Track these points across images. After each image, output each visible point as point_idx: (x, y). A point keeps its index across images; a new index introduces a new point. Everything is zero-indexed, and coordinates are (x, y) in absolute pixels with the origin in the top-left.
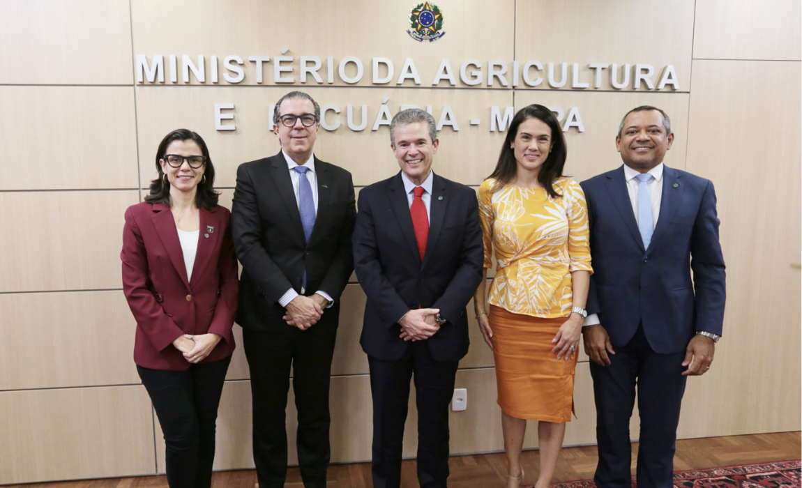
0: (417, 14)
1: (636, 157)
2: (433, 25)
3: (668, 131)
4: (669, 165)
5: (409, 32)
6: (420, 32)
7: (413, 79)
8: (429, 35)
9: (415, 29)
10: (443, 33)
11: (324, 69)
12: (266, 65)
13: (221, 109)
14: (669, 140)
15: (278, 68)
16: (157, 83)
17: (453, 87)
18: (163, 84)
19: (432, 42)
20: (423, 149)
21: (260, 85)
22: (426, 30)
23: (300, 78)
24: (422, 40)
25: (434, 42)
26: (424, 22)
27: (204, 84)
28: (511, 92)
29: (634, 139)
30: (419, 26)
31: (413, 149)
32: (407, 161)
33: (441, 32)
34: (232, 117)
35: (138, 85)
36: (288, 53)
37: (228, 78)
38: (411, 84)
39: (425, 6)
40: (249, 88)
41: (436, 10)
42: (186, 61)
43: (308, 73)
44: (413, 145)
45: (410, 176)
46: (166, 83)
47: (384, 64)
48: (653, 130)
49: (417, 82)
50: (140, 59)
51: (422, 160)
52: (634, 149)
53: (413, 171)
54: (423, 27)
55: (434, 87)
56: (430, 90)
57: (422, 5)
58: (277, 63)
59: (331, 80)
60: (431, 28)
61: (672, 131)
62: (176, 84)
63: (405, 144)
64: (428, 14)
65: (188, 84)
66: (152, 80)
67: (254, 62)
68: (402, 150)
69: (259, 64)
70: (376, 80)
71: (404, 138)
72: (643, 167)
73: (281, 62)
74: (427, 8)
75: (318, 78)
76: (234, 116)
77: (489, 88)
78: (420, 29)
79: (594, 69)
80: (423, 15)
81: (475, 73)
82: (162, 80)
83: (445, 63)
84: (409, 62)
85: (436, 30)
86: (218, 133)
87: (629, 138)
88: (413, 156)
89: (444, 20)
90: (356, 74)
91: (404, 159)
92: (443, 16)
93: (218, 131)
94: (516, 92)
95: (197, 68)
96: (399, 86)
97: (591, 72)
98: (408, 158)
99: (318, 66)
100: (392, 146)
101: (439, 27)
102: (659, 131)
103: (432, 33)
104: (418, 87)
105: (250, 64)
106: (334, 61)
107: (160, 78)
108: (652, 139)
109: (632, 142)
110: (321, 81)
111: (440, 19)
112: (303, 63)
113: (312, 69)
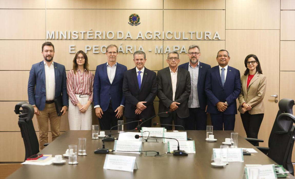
0: (131, 17)
1: (222, 63)
2: (137, 21)
3: (229, 57)
4: (229, 66)
5: (129, 23)
6: (133, 23)
7: (130, 37)
8: (135, 24)
9: (131, 22)
10: (140, 23)
11: (102, 34)
12: (85, 34)
13: (71, 47)
14: (229, 59)
15: (88, 35)
16: (52, 39)
17: (143, 40)
18: (54, 39)
19: (136, 26)
20: (142, 61)
21: (83, 40)
22: (134, 22)
23: (95, 37)
24: (133, 25)
25: (137, 26)
26: (133, 20)
27: (66, 39)
28: (162, 41)
29: (221, 58)
30: (132, 21)
31: (140, 61)
32: (138, 64)
33: (139, 23)
34: (74, 49)
35: (47, 40)
36: (91, 30)
37: (73, 38)
38: (129, 39)
39: (134, 15)
40: (79, 41)
41: (138, 16)
42: (61, 33)
43: (97, 36)
44: (140, 60)
45: (138, 68)
46: (55, 39)
47: (121, 33)
48: (225, 56)
49: (131, 38)
50: (48, 32)
51: (142, 64)
52: (221, 61)
53: (139, 67)
54: (133, 21)
55: (137, 40)
56: (135, 41)
57: (133, 15)
58: (88, 33)
59: (104, 38)
60: (136, 22)
61: (230, 56)
62: (58, 39)
63: (138, 60)
64: (135, 17)
65: (61, 39)
66: (51, 38)
67: (81, 33)
68: (137, 61)
69: (83, 34)
70: (118, 38)
71: (137, 58)
72: (223, 65)
73: (89, 33)
74: (135, 16)
75: (100, 38)
76: (75, 49)
77: (155, 40)
78: (132, 22)
79: (190, 33)
80: (133, 18)
81: (150, 35)
82: (54, 38)
83: (140, 32)
84: (129, 32)
85: (137, 22)
86: (70, 54)
87: (220, 58)
88: (140, 63)
89: (140, 19)
90: (112, 36)
91: (137, 63)
92: (140, 17)
93: (70, 53)
94: (164, 41)
95: (64, 35)
96: (125, 40)
97: (190, 34)
98: (138, 63)
99: (100, 34)
100: (134, 60)
101: (139, 21)
102: (226, 56)
103: (136, 23)
104: (132, 40)
105: (80, 33)
106: (105, 32)
107: (53, 38)
108: (225, 58)
109: (220, 59)
110: (101, 38)
111: (139, 19)
112: (96, 33)
113: (99, 35)
